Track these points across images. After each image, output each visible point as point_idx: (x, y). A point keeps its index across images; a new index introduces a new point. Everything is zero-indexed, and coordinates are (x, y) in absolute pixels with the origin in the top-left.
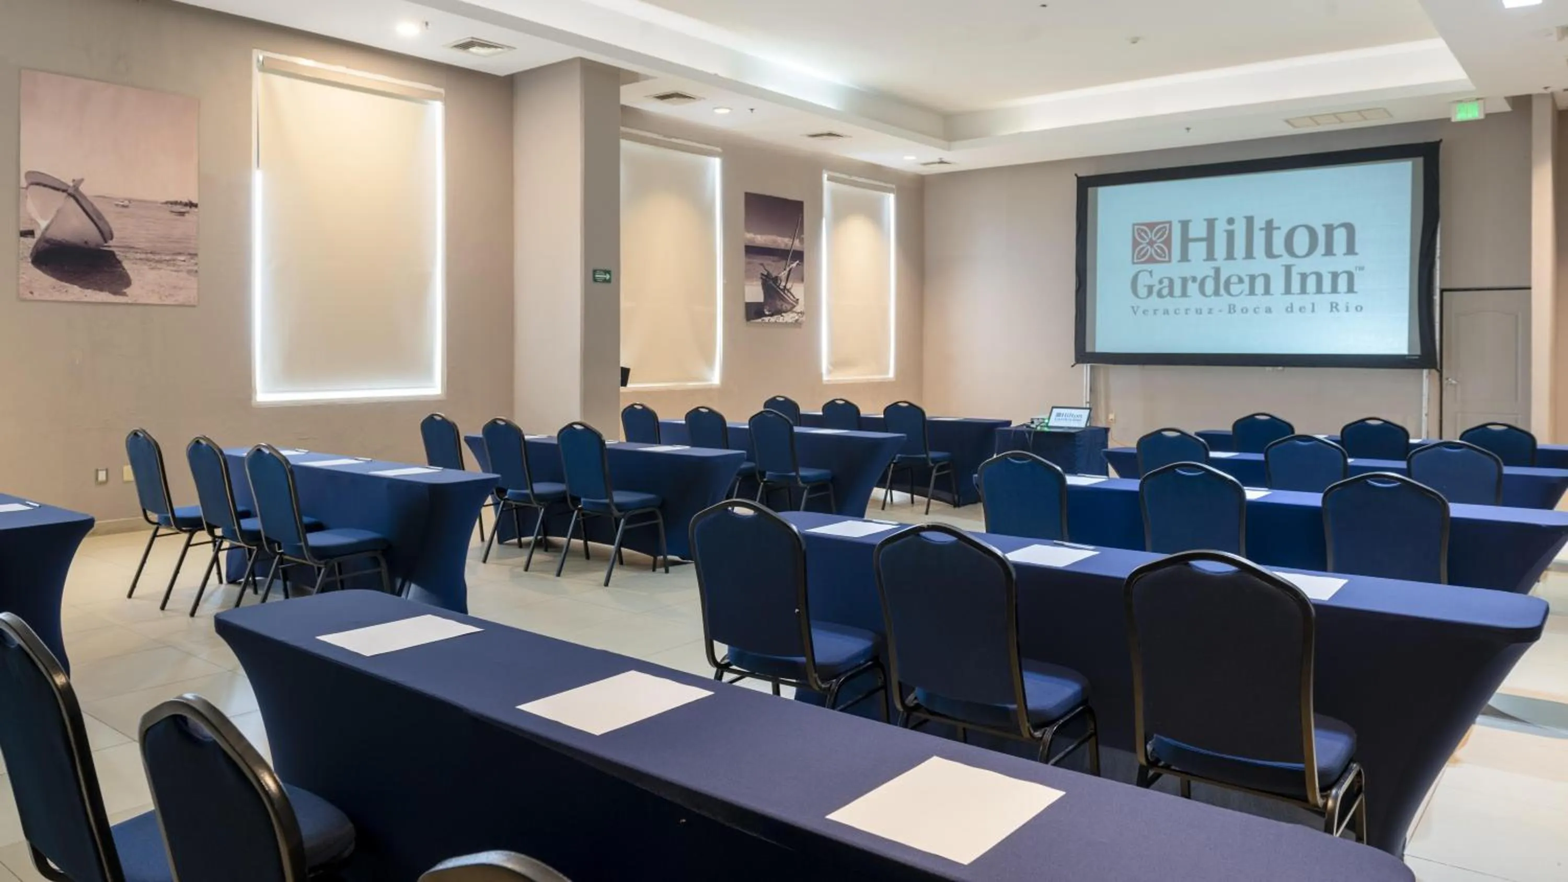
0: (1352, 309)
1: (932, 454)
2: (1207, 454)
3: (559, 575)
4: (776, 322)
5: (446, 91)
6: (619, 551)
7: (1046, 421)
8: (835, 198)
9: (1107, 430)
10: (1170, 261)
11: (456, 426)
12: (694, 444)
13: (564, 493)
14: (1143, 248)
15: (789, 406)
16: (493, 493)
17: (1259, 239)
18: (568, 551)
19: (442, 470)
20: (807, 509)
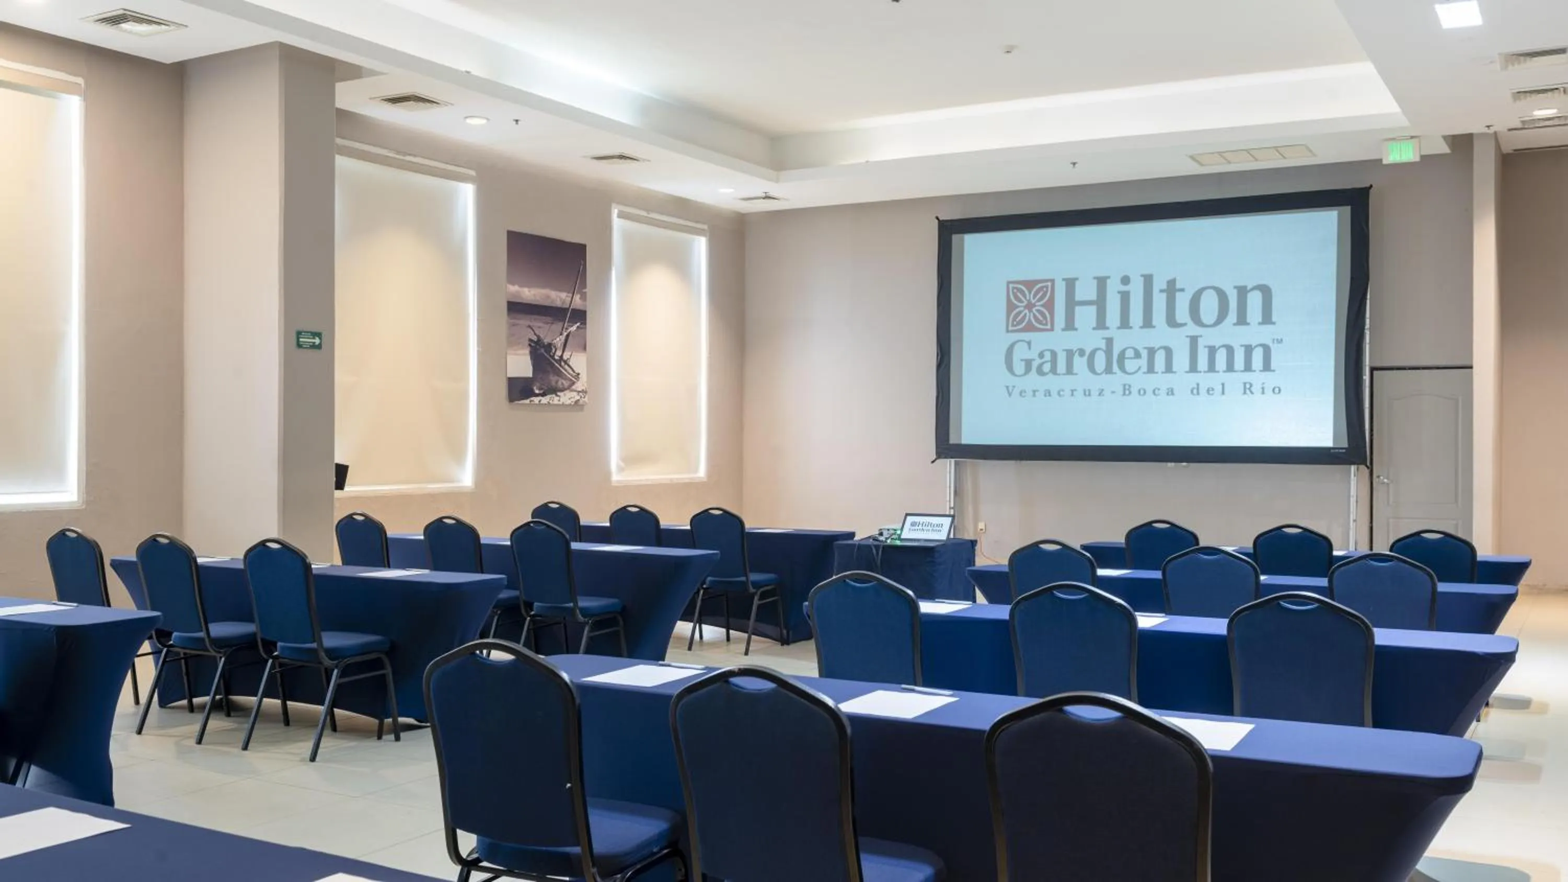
0: (1269, 391)
1: (754, 577)
2: (1094, 572)
3: (245, 748)
4: (549, 403)
5: (86, 83)
6: (330, 713)
7: (899, 532)
8: (628, 238)
9: (973, 543)
10: (1052, 329)
11: (98, 546)
12: (436, 568)
13: (253, 636)
14: (1020, 312)
15: (567, 515)
16: (150, 638)
17: (1160, 302)
18: (259, 714)
19: (77, 606)
20: (588, 651)
